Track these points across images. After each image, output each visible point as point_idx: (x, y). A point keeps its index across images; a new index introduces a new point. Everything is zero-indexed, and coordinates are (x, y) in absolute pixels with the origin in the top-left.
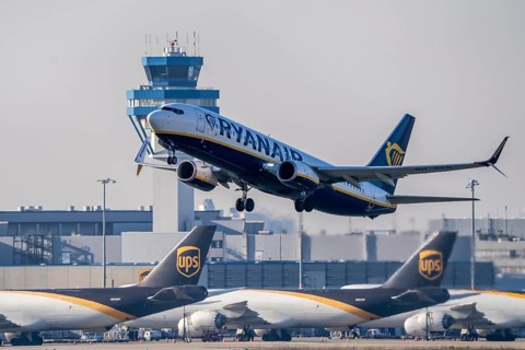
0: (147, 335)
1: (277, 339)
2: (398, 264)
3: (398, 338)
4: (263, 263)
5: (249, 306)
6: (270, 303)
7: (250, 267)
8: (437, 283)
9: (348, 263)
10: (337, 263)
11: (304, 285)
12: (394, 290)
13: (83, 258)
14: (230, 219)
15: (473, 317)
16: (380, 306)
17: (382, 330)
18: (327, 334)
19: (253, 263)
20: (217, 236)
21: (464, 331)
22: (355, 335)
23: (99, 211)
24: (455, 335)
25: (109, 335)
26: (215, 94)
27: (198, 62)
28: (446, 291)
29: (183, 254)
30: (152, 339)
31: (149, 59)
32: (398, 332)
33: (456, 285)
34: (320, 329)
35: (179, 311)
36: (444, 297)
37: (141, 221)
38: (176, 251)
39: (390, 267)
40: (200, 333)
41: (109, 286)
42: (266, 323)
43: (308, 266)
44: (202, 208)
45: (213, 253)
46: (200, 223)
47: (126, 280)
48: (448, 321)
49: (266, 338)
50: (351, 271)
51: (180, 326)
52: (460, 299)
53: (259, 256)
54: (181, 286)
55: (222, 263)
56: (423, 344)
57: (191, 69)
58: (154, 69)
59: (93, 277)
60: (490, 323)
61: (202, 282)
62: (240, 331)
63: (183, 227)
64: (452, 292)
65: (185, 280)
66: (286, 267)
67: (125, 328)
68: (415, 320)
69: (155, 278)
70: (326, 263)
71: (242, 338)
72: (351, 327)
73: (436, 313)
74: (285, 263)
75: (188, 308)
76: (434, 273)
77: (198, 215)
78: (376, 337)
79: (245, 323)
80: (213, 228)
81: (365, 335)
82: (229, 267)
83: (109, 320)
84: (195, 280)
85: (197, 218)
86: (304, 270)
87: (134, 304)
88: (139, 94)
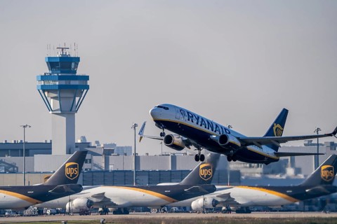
0: (48, 212)
1: (121, 213)
2: (189, 171)
3: (188, 212)
4: (114, 172)
5: (106, 195)
6: (118, 194)
7: (106, 174)
8: (209, 182)
9: (159, 171)
10: (155, 171)
11: (136, 183)
12: (187, 186)
13: (12, 169)
14: (95, 147)
15: (228, 200)
16: (178, 195)
17: (179, 208)
18: (149, 210)
19: (108, 171)
20: (88, 157)
21: (224, 208)
22: (164, 211)
23: (21, 143)
24: (219, 210)
25: (27, 212)
26: (86, 78)
27: (77, 60)
28: (214, 186)
29: (69, 167)
30: (51, 214)
31: (49, 58)
32: (188, 209)
33: (219, 183)
34: (145, 207)
35: (67, 198)
36: (214, 190)
37: (45, 148)
38: (65, 166)
39: (183, 173)
40: (78, 210)
41: (27, 185)
42: (115, 205)
43: (138, 173)
44: (79, 141)
45: (86, 166)
46: (78, 149)
47: (37, 182)
48: (215, 202)
49: (115, 213)
50: (162, 176)
51: (67, 206)
52: (221, 191)
53: (111, 168)
54: (67, 184)
55: (90, 172)
56: (201, 215)
57: (73, 64)
58: (52, 64)
59: (18, 180)
60: (238, 204)
61: (80, 182)
62: (100, 209)
63: (69, 152)
64: (217, 187)
65: (70, 181)
66: (127, 173)
67: (36, 208)
68: (197, 202)
69: (53, 180)
70: (149, 172)
71: (102, 213)
72: (162, 207)
73: (208, 199)
74: (126, 171)
75: (71, 196)
76: (208, 176)
77: (77, 145)
78: (176, 212)
79: (104, 204)
80: (86, 152)
81: (170, 211)
82: (94, 174)
83: (27, 204)
84: (76, 181)
85: (77, 147)
86: (136, 175)
87: (40, 195)
88: (44, 78)
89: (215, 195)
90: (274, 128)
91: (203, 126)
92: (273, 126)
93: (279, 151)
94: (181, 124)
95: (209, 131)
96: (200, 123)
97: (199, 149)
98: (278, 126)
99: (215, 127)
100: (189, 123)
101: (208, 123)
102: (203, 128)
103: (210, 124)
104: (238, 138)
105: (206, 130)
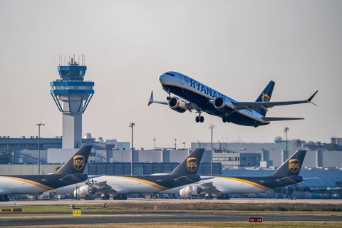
0: (59, 197)
1: (121, 199)
2: (178, 164)
3: (177, 198)
4: (114, 163)
5: (107, 183)
6: (117, 182)
7: (108, 165)
8: (195, 172)
9: (153, 163)
10: (148, 163)
11: (133, 174)
12: (175, 176)
13: (28, 161)
14: (98, 142)
15: (211, 189)
16: (168, 183)
17: (169, 194)
18: (144, 197)
19: (109, 163)
20: (93, 151)
21: (207, 195)
22: (157, 197)
23: (37, 138)
24: (203, 197)
25: (41, 196)
26: (92, 84)
27: (84, 69)
28: (199, 176)
29: (77, 159)
30: (61, 199)
31: (61, 67)
32: (176, 196)
33: (203, 174)
34: (141, 194)
35: (74, 185)
36: (198, 179)
37: (57, 143)
38: (73, 158)
39: (174, 165)
40: (84, 196)
41: (41, 174)
42: (115, 191)
43: (136, 164)
44: (85, 137)
45: (91, 158)
46: (85, 144)
47: (49, 171)
48: (199, 190)
49: (115, 198)
50: (155, 167)
51: (75, 192)
52: (205, 180)
53: (112, 160)
54: (75, 173)
55: (94, 163)
56: (188, 201)
57: (81, 72)
58: (63, 71)
59: (34, 170)
60: (219, 191)
61: (85, 172)
62: (103, 195)
63: (76, 146)
64: (201, 177)
65: (77, 172)
66: (125, 165)
67: (48, 194)
68: (185, 190)
69: (62, 170)
70: (144, 163)
71: (103, 198)
72: (155, 193)
73: (194, 187)
74: (125, 163)
75: (78, 184)
76: (193, 168)
77: (84, 141)
78: (166, 198)
79: (106, 191)
80: (91, 147)
81: (161, 196)
82: (98, 165)
83: (40, 189)
84: (82, 171)
85: (83, 142)
86: (133, 167)
87: (53, 183)
88: (56, 84)
89: (199, 184)
90: (263, 97)
91: (203, 92)
92: (261, 95)
93: (266, 116)
94: (185, 89)
95: (208, 96)
96: (200, 89)
97: (199, 112)
98: (266, 95)
99: (213, 93)
100: (191, 89)
101: (208, 89)
102: (203, 93)
103: (209, 90)
104: (233, 103)
105: (206, 95)
